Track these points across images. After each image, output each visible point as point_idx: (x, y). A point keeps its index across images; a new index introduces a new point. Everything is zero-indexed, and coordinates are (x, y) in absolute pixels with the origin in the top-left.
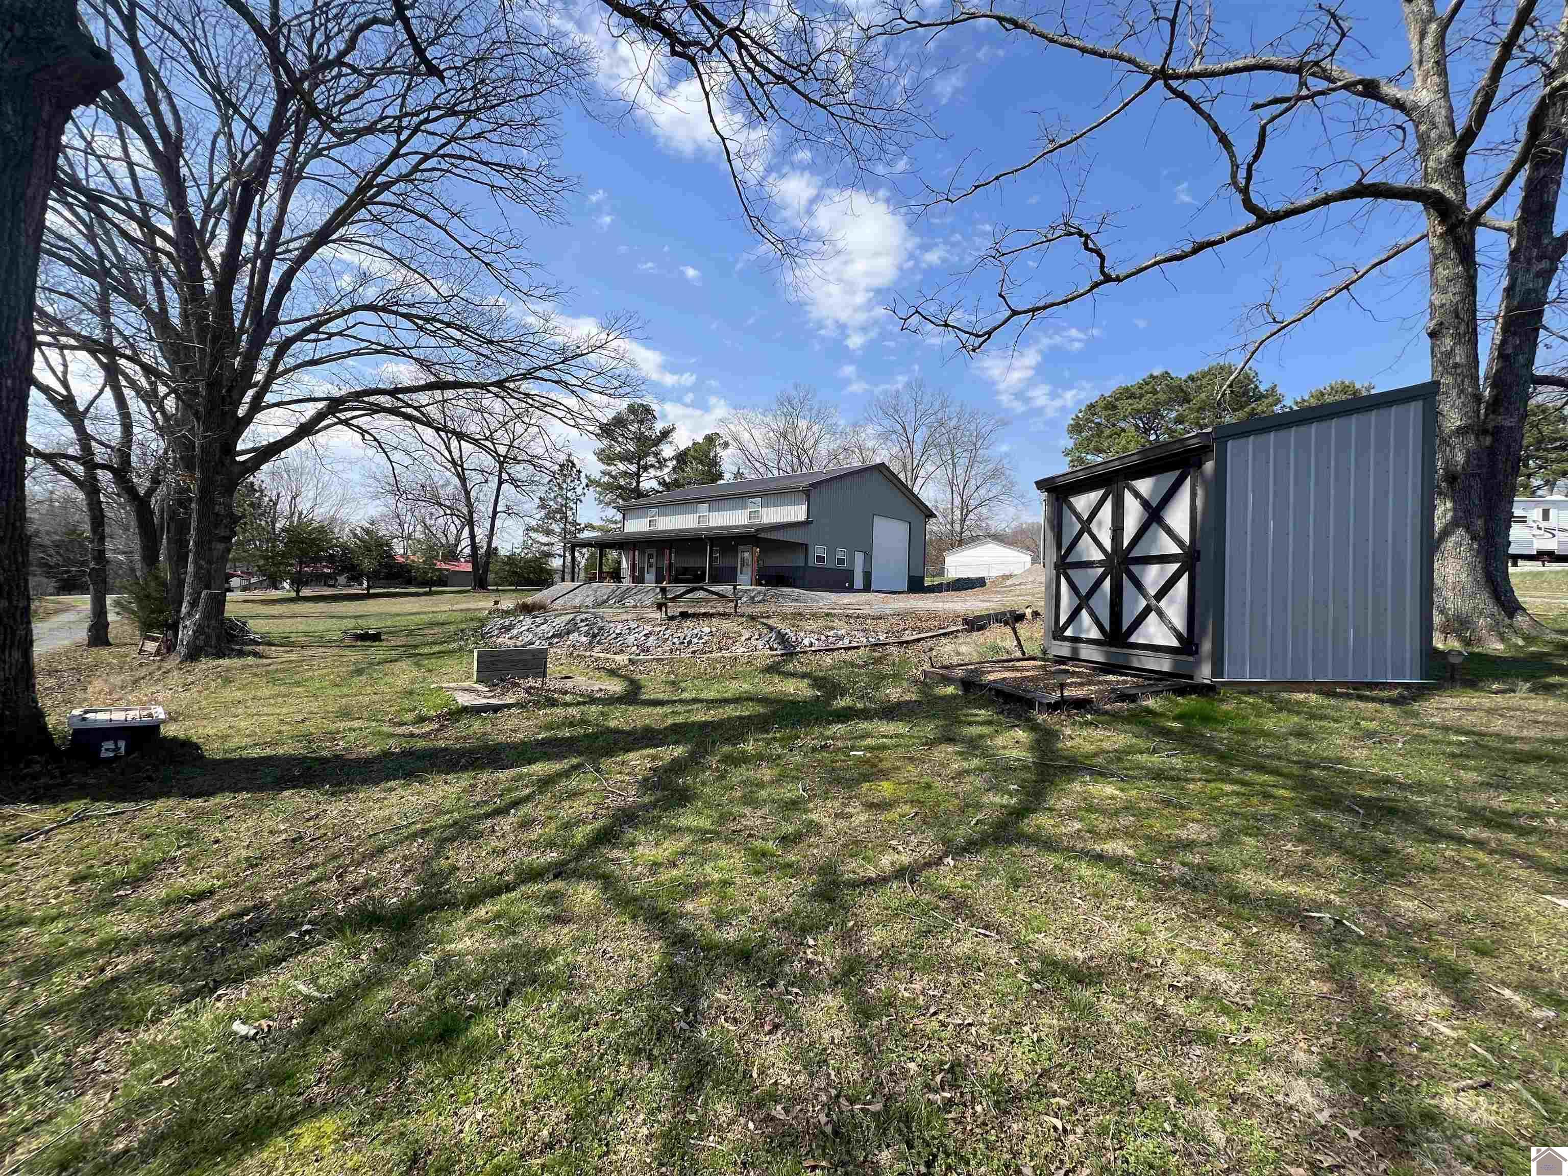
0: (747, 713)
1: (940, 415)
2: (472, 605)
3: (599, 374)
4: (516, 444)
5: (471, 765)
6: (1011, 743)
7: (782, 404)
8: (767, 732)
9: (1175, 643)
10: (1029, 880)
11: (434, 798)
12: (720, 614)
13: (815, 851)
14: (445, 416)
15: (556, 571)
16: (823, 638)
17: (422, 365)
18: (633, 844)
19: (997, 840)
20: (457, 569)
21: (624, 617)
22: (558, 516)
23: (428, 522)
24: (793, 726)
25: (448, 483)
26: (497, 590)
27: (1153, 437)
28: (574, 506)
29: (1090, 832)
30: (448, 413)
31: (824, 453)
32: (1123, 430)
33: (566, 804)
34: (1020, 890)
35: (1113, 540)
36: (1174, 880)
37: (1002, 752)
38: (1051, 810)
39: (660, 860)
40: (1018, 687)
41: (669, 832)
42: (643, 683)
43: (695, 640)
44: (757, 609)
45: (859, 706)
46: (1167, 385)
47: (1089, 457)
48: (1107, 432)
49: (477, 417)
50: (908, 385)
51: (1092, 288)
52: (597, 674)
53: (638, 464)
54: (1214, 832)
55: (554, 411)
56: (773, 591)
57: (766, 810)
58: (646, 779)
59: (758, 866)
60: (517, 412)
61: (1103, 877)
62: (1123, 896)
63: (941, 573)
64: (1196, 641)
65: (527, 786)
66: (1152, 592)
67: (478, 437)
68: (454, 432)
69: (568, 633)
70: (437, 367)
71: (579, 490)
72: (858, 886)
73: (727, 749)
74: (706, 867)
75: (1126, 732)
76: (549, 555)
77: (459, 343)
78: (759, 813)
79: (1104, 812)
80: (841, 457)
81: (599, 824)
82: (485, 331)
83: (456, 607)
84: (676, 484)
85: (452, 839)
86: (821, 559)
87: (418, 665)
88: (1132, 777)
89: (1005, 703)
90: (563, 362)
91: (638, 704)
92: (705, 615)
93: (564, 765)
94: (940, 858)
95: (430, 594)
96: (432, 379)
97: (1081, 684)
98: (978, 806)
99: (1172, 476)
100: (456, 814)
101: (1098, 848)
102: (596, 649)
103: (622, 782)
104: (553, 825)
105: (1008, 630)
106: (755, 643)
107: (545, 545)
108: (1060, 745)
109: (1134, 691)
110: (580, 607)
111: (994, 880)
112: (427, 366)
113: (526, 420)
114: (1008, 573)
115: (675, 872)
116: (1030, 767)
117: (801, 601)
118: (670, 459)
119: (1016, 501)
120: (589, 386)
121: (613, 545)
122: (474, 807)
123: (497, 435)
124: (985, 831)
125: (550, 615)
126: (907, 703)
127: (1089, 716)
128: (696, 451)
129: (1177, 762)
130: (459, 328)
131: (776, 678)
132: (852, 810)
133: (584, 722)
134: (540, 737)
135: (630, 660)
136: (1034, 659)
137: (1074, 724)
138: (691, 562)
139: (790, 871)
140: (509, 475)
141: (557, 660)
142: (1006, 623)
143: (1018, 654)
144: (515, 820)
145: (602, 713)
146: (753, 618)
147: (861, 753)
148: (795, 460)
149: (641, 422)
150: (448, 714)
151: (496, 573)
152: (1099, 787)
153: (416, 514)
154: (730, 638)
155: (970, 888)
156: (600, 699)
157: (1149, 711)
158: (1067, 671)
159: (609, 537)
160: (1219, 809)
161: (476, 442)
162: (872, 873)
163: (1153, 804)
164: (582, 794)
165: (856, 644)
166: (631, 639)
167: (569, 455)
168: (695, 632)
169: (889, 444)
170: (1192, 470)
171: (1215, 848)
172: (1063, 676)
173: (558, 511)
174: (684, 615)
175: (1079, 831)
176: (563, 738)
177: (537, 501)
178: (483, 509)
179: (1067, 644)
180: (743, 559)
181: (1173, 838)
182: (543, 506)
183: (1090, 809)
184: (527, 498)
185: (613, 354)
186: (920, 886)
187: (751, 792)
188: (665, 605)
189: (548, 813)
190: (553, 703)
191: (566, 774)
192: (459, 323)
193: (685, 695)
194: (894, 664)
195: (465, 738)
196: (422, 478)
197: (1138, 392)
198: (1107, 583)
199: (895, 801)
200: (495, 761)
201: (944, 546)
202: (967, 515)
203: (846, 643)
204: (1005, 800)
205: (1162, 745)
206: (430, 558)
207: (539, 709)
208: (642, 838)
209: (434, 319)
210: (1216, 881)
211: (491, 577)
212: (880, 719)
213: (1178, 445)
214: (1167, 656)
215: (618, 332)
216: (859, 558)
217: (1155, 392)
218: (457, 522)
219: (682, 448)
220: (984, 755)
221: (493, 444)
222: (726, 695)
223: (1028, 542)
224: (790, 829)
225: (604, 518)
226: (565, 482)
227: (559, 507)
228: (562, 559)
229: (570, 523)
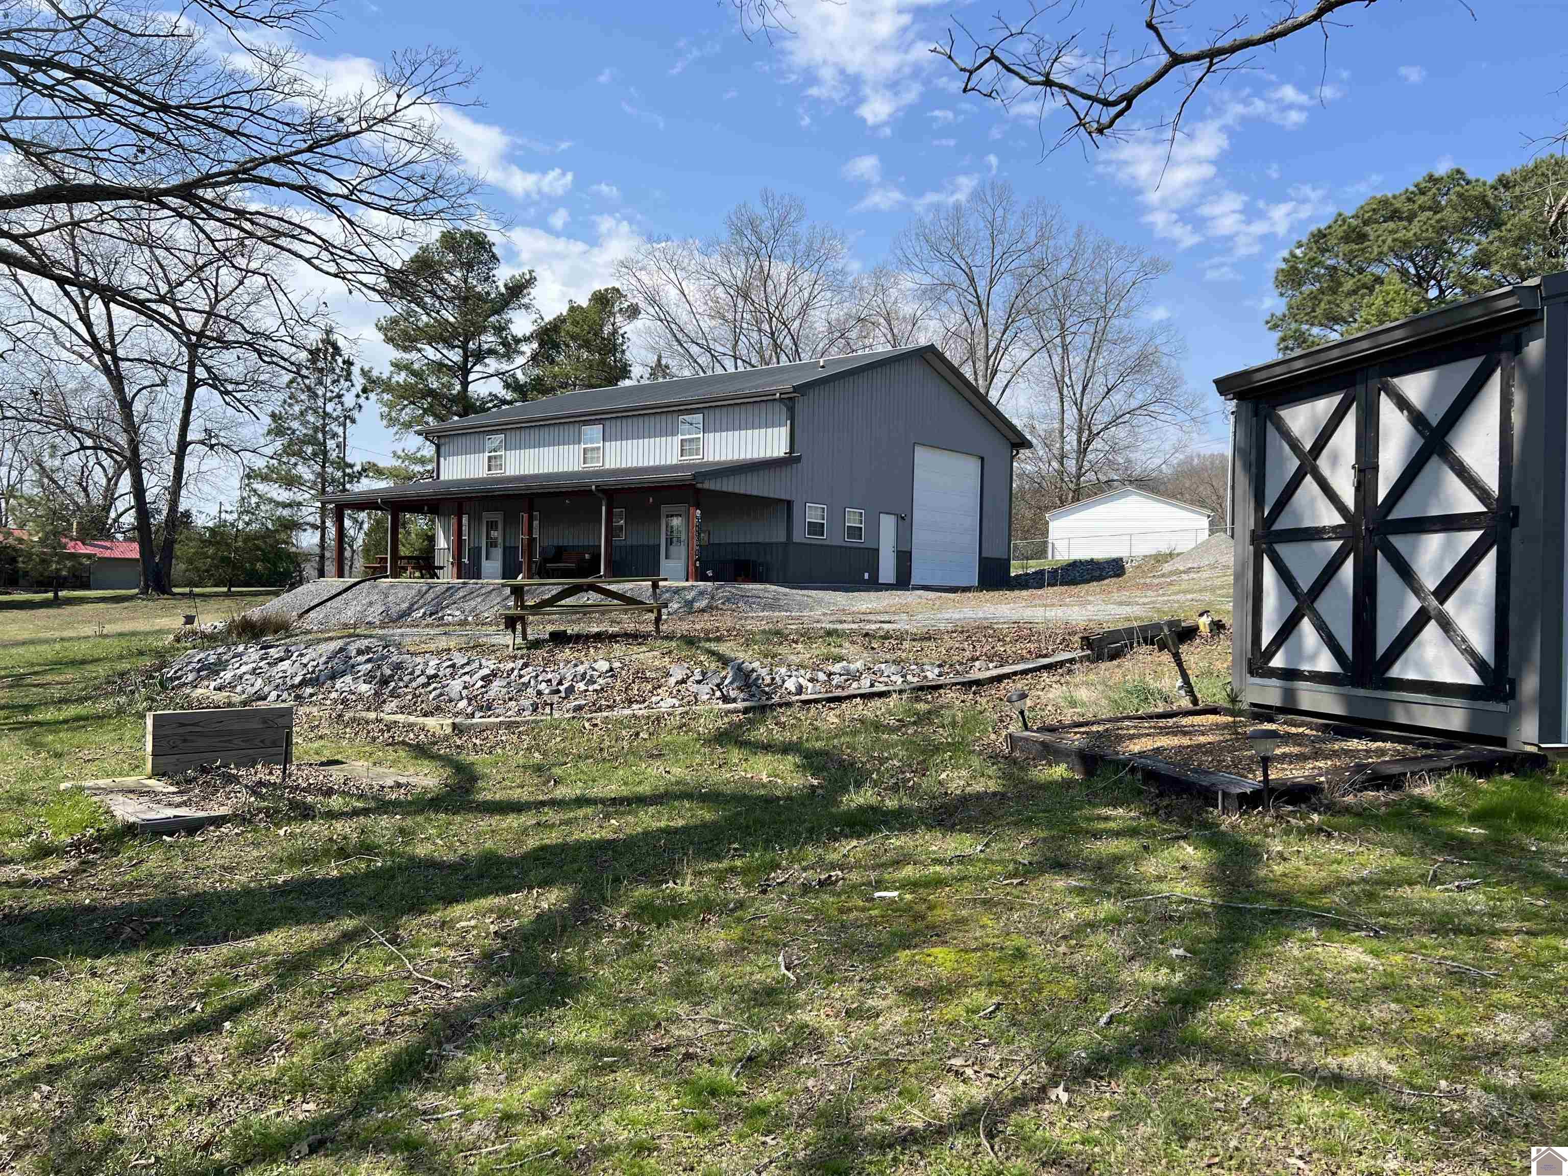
0: (681, 823)
1: (1037, 253)
2: (141, 625)
3: (383, 173)
4: (221, 309)
5: (143, 937)
6: (1172, 872)
7: (740, 233)
8: (719, 858)
9: (1472, 678)
10: (1206, 1126)
11: (71, 1004)
12: (626, 635)
13: (810, 1083)
14: (77, 252)
15: (307, 556)
16: (822, 676)
17: (27, 153)
18: (463, 1080)
19: (1147, 1051)
20: (107, 554)
21: (443, 643)
22: (309, 450)
23: (48, 463)
24: (767, 844)
25: (86, 386)
26: (192, 595)
27: (1433, 293)
28: (340, 431)
29: (1318, 1034)
30: (83, 248)
31: (821, 327)
32: (1379, 280)
33: (333, 1008)
34: (1192, 1144)
35: (1358, 489)
36: (1471, 1120)
37: (1155, 886)
38: (1244, 992)
39: (516, 1108)
40: (1186, 763)
41: (534, 1056)
42: (479, 769)
43: (582, 686)
44: (700, 625)
45: (891, 803)
46: (1460, 195)
47: (1315, 331)
48: (1349, 285)
49: (143, 256)
50: (977, 196)
51: (1321, 12)
52: (392, 756)
53: (464, 348)
54: (1544, 1027)
55: (296, 246)
56: (730, 589)
57: (716, 1008)
58: (488, 956)
59: (701, 1114)
60: (221, 246)
61: (1342, 1116)
62: (1381, 1153)
63: (1041, 552)
64: (1511, 674)
65: (255, 976)
66: (1431, 583)
67: (144, 295)
68: (95, 287)
69: (333, 677)
70: (58, 157)
71: (349, 400)
72: (891, 1146)
73: (642, 892)
74: (604, 1119)
75: (1383, 845)
76: (292, 525)
77: (100, 109)
78: (704, 1014)
79: (1343, 996)
80: (853, 335)
81: (398, 1043)
82: (152, 86)
83: (109, 629)
84: (539, 386)
85: (107, 1084)
86: (816, 528)
87: (35, 745)
88: (1395, 930)
89: (1161, 795)
90: (310, 149)
91: (470, 810)
92: (599, 637)
93: (329, 931)
94: (1043, 1089)
95: (56, 603)
96: (49, 180)
97: (1302, 758)
98: (1112, 989)
99: (1468, 367)
100: (114, 1036)
101: (1332, 1062)
102: (387, 708)
103: (442, 961)
104: (308, 1050)
105: (1166, 657)
106: (694, 688)
107: (285, 505)
108: (1262, 873)
109: (1396, 769)
110: (355, 627)
111: (1142, 1129)
112: (38, 156)
113: (241, 262)
114: (1164, 549)
115: (544, 1132)
116: (1207, 915)
117: (780, 608)
118: (527, 339)
119: (1181, 416)
120: (365, 197)
121: (418, 505)
122: (151, 1020)
123: (181, 292)
124: (1126, 1036)
125: (297, 644)
126: (979, 797)
127: (1315, 817)
128: (575, 323)
129: (1477, 900)
130: (100, 80)
131: (735, 755)
132: (882, 1003)
133: (367, 849)
134: (280, 880)
135: (454, 726)
136: (1214, 711)
137: (1287, 832)
138: (568, 537)
139: (763, 1121)
140: (208, 369)
141: (312, 729)
142: (1162, 647)
143: (1185, 703)
144: (233, 1042)
145: (402, 831)
146: (690, 641)
147: (896, 893)
148: (766, 341)
149: (469, 266)
150: (98, 839)
151: (190, 561)
152: (1334, 949)
153: (23, 446)
154: (646, 680)
155: (1097, 1143)
156: (396, 804)
157: (1426, 806)
158: (1273, 734)
159: (411, 490)
160: (1549, 987)
161: (141, 307)
162: (917, 1120)
163: (1433, 980)
164: (363, 988)
165: (883, 688)
166: (456, 686)
167: (329, 332)
168: (581, 669)
169: (944, 309)
170: (1504, 356)
171: (1545, 1058)
172: (1268, 743)
173: (312, 441)
174: (559, 639)
175: (1298, 1031)
176: (324, 881)
177: (267, 420)
178: (159, 437)
179: (1274, 682)
180: (670, 529)
181: (1469, 1041)
182: (278, 431)
183: (1319, 989)
184: (246, 416)
185: (408, 135)
186: (1005, 1141)
187: (688, 973)
188: (522, 619)
189: (298, 1027)
190: (306, 813)
191: (333, 949)
192: (99, 69)
193: (561, 792)
194: (954, 724)
195: (131, 886)
196: (33, 378)
197: (1406, 208)
198: (1348, 569)
199: (959, 985)
200: (190, 929)
201: (1046, 501)
202: (1089, 442)
203: (864, 685)
204: (1162, 976)
205: (1449, 868)
206: (54, 536)
207: (278, 826)
208: (482, 1069)
209: (51, 63)
210: (1545, 1117)
211: (179, 568)
212: (930, 828)
213: (1476, 311)
214: (1456, 702)
215: (421, 89)
216: (888, 525)
217: (1436, 208)
218: (107, 462)
219: (549, 318)
220: (1122, 894)
221: (176, 309)
222: (640, 789)
223: (1204, 491)
224: (764, 1042)
225: (400, 453)
226: (320, 383)
227: (310, 432)
228: (318, 534)
229: (332, 463)
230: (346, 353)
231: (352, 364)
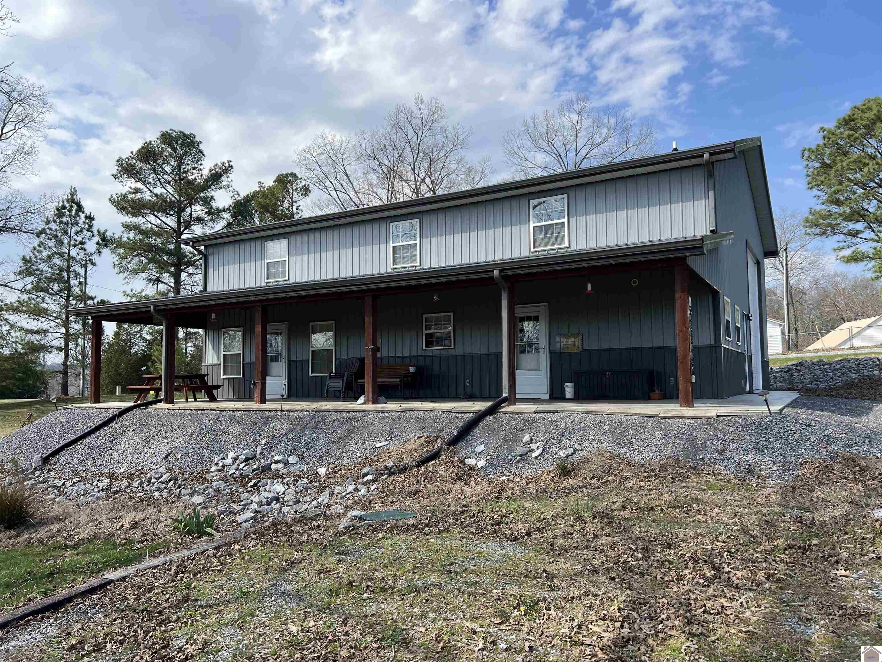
22: (55, 287)
28: (82, 271)
53: (179, 216)
86: (728, 328)
128: (263, 198)
149: (181, 158)
225: (129, 292)
226: (66, 233)
227: (58, 272)
228: (62, 354)
229: (76, 297)
230: (87, 211)
231: (93, 219)
